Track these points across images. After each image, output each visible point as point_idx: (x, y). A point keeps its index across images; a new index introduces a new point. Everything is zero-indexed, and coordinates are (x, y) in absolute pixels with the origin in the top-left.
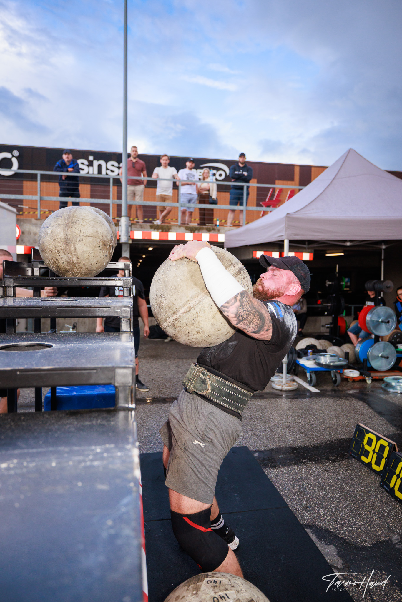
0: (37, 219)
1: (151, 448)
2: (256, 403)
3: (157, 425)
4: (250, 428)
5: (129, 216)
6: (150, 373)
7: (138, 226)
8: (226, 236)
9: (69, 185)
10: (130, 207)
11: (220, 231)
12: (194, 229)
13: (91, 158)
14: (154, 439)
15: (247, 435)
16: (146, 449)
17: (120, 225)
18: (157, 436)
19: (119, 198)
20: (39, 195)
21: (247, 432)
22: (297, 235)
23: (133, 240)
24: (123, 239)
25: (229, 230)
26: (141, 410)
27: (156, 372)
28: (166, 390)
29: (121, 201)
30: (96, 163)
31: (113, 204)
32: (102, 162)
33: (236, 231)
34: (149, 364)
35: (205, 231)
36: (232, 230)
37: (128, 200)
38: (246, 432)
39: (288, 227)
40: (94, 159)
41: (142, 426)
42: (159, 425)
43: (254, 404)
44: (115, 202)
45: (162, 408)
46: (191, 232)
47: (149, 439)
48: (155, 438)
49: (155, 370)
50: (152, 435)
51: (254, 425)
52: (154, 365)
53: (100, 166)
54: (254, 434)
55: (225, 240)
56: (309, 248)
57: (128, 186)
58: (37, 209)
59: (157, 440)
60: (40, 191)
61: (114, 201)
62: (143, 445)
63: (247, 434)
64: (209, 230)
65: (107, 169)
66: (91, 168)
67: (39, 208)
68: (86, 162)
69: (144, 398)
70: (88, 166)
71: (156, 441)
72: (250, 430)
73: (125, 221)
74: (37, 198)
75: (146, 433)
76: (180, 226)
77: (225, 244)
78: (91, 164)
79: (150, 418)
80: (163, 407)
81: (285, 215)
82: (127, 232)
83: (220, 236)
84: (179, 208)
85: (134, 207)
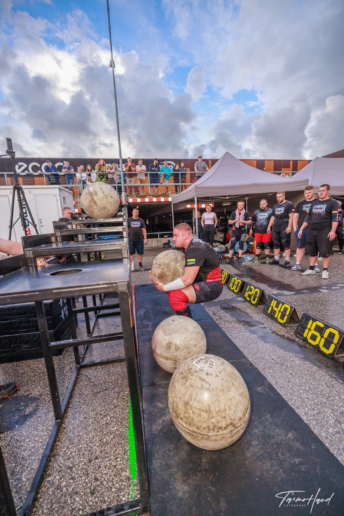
5: (126, 191)
7: (130, 196)
8: (172, 199)
10: (125, 187)
22: (200, 195)
23: (129, 203)
24: (124, 203)
25: (173, 196)
39: (196, 191)
46: (156, 197)
56: (211, 202)
76: (150, 195)
81: (194, 186)
82: (125, 199)
83: (169, 198)
84: (149, 186)
85: (127, 187)
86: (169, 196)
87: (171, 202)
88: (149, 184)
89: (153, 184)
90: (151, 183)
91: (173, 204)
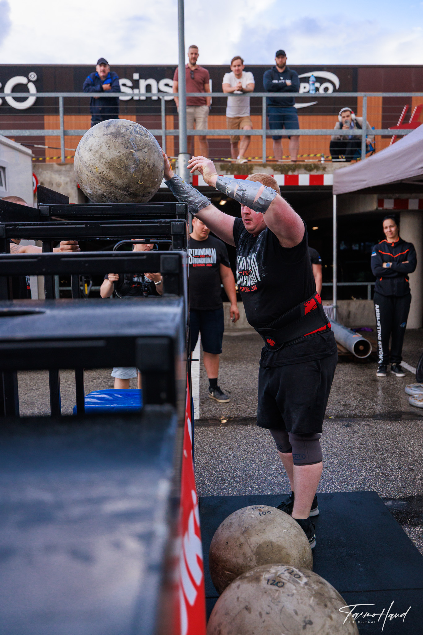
0: (60, 164)
1: (225, 489)
2: (385, 427)
3: (234, 457)
4: (375, 463)
6: (224, 381)
8: (335, 177)
9: (103, 111)
10: (190, 139)
11: (326, 170)
12: (287, 168)
13: (136, 76)
14: (229, 476)
15: (372, 475)
16: (217, 490)
17: (177, 167)
18: (234, 473)
19: (176, 126)
20: (62, 128)
21: (371, 470)
25: (340, 168)
26: (211, 435)
27: (232, 380)
28: (247, 407)
29: (177, 130)
30: (143, 83)
31: (166, 136)
32: (152, 82)
33: (350, 167)
34: (222, 369)
35: (303, 170)
36: (345, 167)
37: (188, 130)
38: (369, 470)
40: (141, 77)
41: (212, 456)
42: (237, 457)
43: (382, 428)
44: (169, 133)
45: (242, 432)
46: (282, 174)
47: (222, 476)
48: (231, 474)
49: (232, 377)
50: (226, 471)
51: (381, 459)
52: (230, 371)
53: (148, 88)
54: (382, 473)
55: (335, 182)
57: (187, 107)
58: (60, 149)
59: (233, 478)
60: (64, 122)
61: (167, 132)
62: (213, 485)
63: (372, 472)
64: (308, 168)
65: (159, 91)
66: (136, 91)
67: (62, 147)
68: (129, 83)
69: (215, 416)
70: (132, 88)
71: (232, 480)
72: (376, 467)
73: (184, 161)
74: (59, 132)
75: (217, 467)
76: (264, 166)
77: (334, 189)
78: (136, 85)
79: (224, 445)
80: (242, 430)
82: (188, 176)
83: (326, 177)
84: (264, 137)
85: (196, 139)
86: (324, 169)
87: (330, 188)
88: (262, 132)
89: (276, 132)
90: (270, 126)
91: (338, 196)
